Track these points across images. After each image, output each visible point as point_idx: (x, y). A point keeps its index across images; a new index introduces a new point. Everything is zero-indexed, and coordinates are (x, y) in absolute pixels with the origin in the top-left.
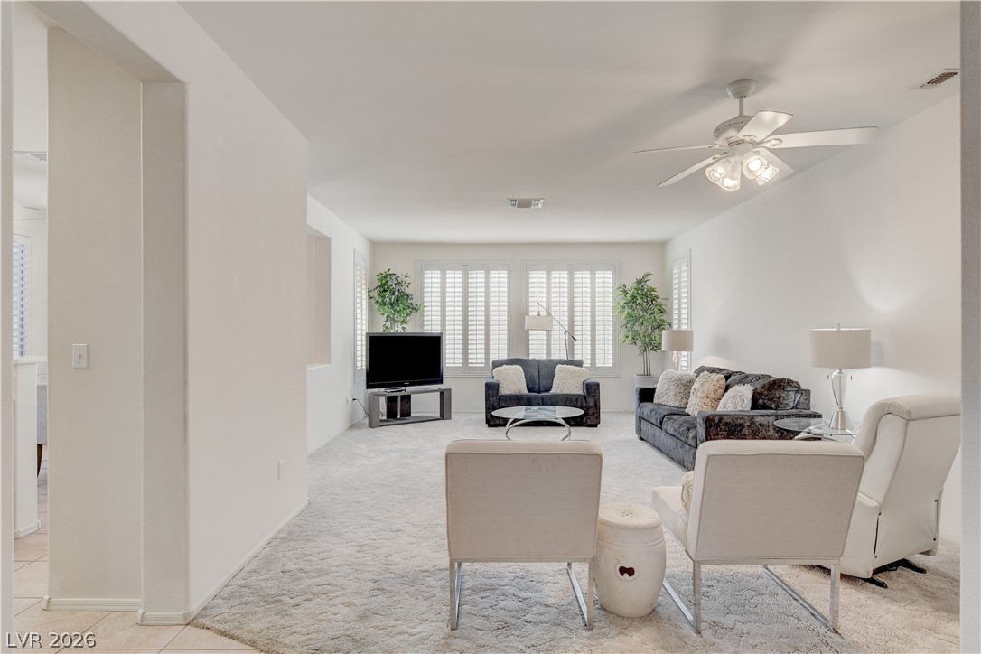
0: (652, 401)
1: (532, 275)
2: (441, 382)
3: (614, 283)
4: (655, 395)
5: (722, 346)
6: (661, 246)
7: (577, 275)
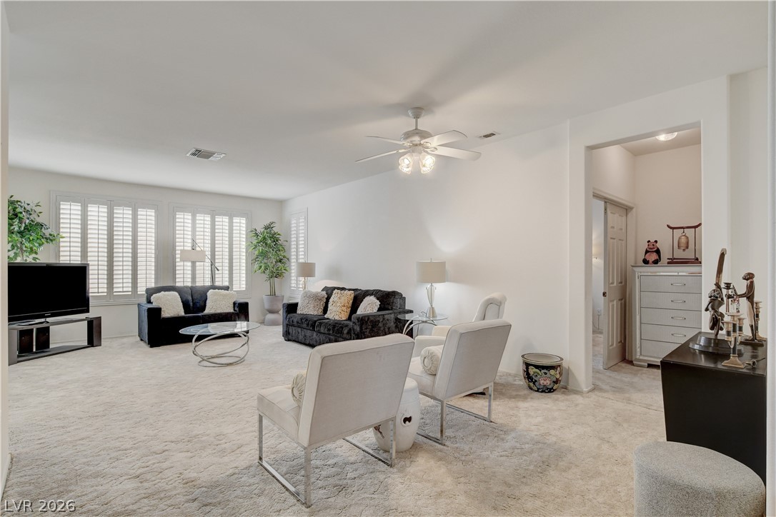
0: (296, 312)
1: (179, 216)
2: (88, 311)
3: (247, 228)
4: (298, 308)
5: (334, 272)
6: (280, 204)
7: (218, 219)
